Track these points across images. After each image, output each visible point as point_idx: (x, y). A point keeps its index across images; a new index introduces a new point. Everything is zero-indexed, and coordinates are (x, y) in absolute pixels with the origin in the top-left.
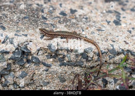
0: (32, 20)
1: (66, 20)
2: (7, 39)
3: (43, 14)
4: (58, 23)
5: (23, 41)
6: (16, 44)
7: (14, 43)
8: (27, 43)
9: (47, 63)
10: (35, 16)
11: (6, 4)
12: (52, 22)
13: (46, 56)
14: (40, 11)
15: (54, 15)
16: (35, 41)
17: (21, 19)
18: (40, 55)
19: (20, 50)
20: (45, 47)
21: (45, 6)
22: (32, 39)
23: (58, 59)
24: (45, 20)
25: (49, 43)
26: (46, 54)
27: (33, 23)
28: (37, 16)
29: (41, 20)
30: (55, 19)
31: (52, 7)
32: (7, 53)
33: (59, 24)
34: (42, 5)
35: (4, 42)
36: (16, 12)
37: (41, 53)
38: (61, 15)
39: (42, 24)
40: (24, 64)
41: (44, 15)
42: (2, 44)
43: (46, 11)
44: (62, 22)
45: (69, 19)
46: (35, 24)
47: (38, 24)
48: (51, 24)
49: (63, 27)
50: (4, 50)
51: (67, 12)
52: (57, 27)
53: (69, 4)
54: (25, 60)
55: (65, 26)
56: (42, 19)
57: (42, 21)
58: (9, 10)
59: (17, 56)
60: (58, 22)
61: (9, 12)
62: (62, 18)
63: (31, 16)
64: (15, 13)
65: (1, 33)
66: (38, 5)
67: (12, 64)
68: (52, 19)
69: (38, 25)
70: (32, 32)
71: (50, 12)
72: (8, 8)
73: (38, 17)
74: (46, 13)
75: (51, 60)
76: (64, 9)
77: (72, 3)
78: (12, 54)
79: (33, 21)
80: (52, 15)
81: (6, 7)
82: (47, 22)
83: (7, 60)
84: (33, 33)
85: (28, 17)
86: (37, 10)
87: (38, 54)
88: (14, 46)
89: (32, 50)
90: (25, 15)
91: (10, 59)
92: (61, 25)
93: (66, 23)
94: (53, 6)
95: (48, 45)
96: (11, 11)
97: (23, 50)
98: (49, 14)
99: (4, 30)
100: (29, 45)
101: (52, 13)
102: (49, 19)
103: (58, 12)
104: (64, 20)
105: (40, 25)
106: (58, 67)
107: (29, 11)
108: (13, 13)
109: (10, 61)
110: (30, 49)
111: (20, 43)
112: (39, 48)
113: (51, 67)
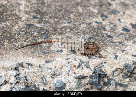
0: (98, 40)
1: (132, 36)
2: (82, 64)
3: (106, 32)
4: (125, 41)
5: (98, 64)
6: (92, 68)
7: (90, 67)
8: (102, 65)
9: (123, 83)
10: (99, 35)
11: (65, 25)
12: (119, 40)
13: (122, 76)
14: (102, 29)
15: (118, 32)
16: (110, 62)
17: (87, 40)
18: (115, 76)
19: (97, 74)
20: (121, 68)
21: (104, 23)
22: (107, 61)
23: (134, 78)
24: (111, 39)
25: (125, 63)
26: (122, 74)
27: (101, 44)
28: (101, 35)
29: (107, 39)
30: (120, 36)
31: (112, 24)
32: (84, 78)
33: (127, 41)
34: (101, 23)
35: (78, 67)
36: (79, 33)
37: (117, 74)
38: (125, 31)
39: (110, 43)
40: (102, 87)
41: (108, 33)
42: (77, 69)
43: (108, 28)
44: (128, 39)
45: (134, 35)
46: (103, 44)
47: (106, 43)
48: (119, 42)
49: (131, 44)
50: (80, 75)
51: (128, 27)
52: (126, 44)
53: (127, 18)
54: (102, 83)
55: (133, 42)
56: (107, 37)
57: (109, 40)
58: (71, 32)
59: (95, 80)
60: (125, 39)
61: (72, 33)
62: (126, 34)
63: (96, 36)
64: (79, 35)
65: (74, 57)
66: (97, 22)
67: (90, 89)
68: (118, 37)
69: (106, 45)
70: (104, 52)
71: (112, 29)
72: (69, 30)
73: (103, 36)
74: (109, 31)
75: (128, 80)
76: (125, 24)
77: (130, 17)
78: (89, 79)
79: (100, 41)
80: (116, 32)
81: (67, 29)
82: (114, 41)
83: (85, 85)
84: (105, 54)
85: (93, 37)
86: (98, 29)
87: (114, 75)
88: (91, 70)
89: (107, 72)
90: (89, 36)
91: (87, 84)
92: (129, 42)
93: (133, 39)
94: (113, 22)
95: (124, 65)
96: (74, 33)
97: (100, 73)
98: (112, 31)
99: (75, 54)
100: (104, 67)
101: (114, 30)
102: (114, 37)
103: (120, 29)
104: (130, 37)
105: (108, 45)
106: (134, 86)
107: (91, 30)
108: (76, 34)
109: (88, 86)
110: (105, 71)
111: (96, 66)
112: (115, 69)
113: (128, 87)
